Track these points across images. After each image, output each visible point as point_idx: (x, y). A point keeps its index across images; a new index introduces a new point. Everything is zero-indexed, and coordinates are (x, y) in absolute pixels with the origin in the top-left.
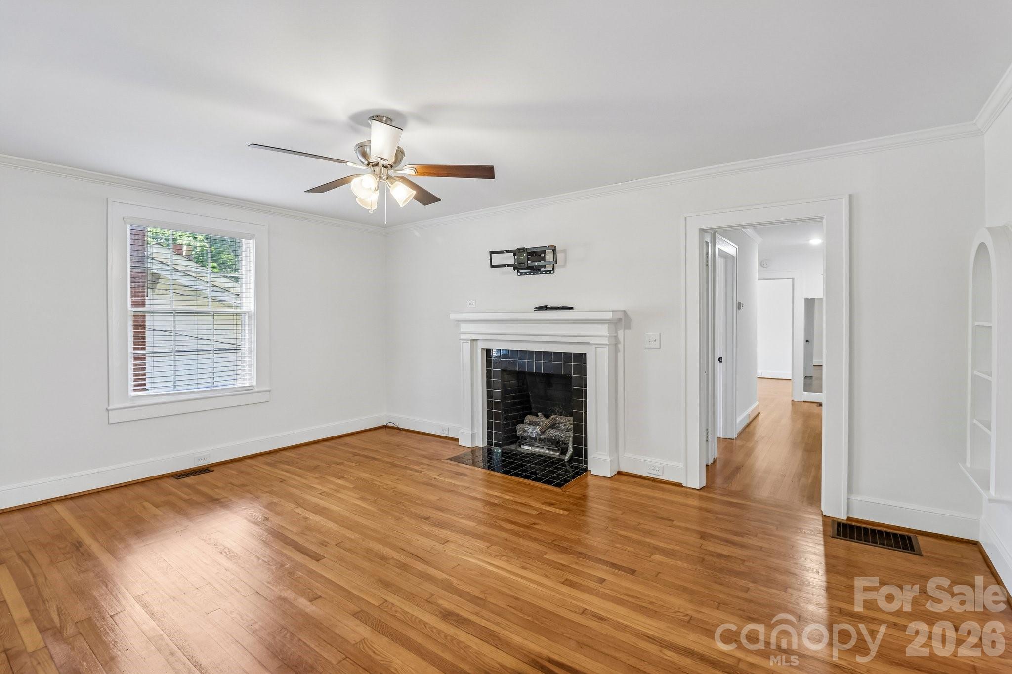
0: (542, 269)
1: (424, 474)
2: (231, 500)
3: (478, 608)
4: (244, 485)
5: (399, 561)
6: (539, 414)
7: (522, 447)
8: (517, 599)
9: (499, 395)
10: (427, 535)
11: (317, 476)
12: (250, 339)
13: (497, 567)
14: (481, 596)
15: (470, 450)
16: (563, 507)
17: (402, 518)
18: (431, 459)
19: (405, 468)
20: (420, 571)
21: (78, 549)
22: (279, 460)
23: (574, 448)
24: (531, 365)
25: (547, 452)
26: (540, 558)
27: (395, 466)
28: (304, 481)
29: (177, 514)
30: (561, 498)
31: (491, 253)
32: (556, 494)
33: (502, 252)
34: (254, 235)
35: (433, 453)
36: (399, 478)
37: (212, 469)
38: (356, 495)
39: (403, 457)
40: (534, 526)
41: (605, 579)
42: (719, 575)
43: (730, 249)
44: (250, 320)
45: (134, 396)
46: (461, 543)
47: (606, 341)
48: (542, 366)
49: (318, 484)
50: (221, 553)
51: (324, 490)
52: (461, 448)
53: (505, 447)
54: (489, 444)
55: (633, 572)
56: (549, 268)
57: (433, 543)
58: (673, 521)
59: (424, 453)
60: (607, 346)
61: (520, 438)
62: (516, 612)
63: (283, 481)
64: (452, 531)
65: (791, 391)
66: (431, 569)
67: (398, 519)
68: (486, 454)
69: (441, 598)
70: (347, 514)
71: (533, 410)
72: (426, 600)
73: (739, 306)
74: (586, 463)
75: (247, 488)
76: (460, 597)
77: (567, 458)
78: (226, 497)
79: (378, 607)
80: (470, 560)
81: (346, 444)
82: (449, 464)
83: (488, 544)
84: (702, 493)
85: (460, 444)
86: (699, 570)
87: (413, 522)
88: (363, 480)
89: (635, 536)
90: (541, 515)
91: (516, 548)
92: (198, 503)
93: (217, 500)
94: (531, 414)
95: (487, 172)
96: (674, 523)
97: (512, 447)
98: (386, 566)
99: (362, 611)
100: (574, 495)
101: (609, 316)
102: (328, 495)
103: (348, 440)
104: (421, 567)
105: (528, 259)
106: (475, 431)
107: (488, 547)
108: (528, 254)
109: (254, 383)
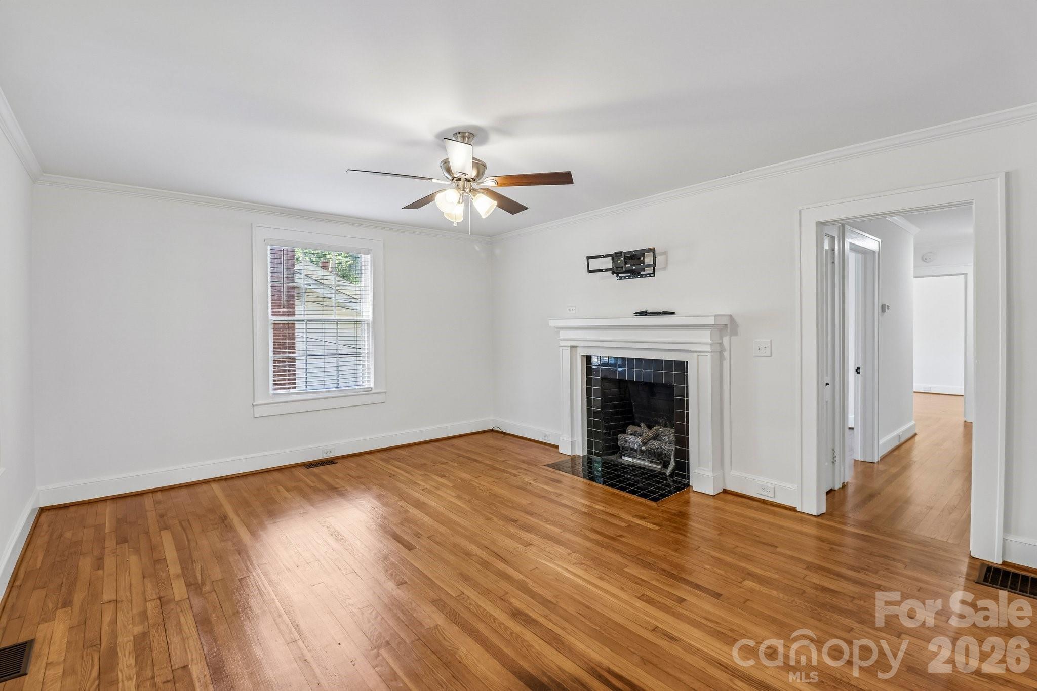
0: (642, 273)
1: (520, 478)
2: (347, 490)
3: (548, 611)
4: (358, 477)
5: (482, 558)
6: (642, 424)
7: (623, 457)
8: (588, 608)
9: (599, 403)
10: (512, 536)
11: (422, 473)
12: (368, 344)
13: (575, 574)
14: (552, 600)
15: (570, 457)
16: (655, 522)
17: (492, 518)
18: (529, 463)
19: (503, 471)
20: (499, 570)
21: (223, 521)
22: (393, 457)
23: (676, 462)
24: (630, 373)
25: (649, 464)
26: (620, 571)
27: (494, 468)
28: (410, 477)
29: (302, 498)
30: (654, 513)
31: (589, 258)
32: (650, 508)
33: (599, 257)
34: (371, 250)
35: (533, 459)
36: (496, 480)
37: (336, 461)
38: (452, 493)
39: (503, 461)
40: (620, 539)
41: (685, 600)
42: (820, 610)
43: (871, 243)
44: (368, 328)
45: (274, 394)
46: (543, 547)
47: (708, 348)
48: (643, 374)
49: (422, 480)
50: (332, 535)
51: (427, 486)
52: (562, 456)
53: (605, 457)
54: (590, 452)
55: (718, 596)
56: (649, 271)
57: (517, 545)
58: (776, 547)
59: (523, 458)
60: (710, 354)
61: (621, 449)
62: (584, 620)
63: (392, 476)
64: (537, 535)
65: (963, 410)
66: (509, 568)
67: (488, 519)
68: (586, 463)
69: (514, 597)
70: (442, 510)
71: (636, 420)
72: (500, 598)
73: (884, 308)
74: (688, 479)
75: (362, 480)
76: (532, 598)
77: (668, 471)
78: (344, 487)
79: (455, 598)
80: (549, 565)
81: (453, 446)
82: (546, 470)
83: (570, 551)
84: (820, 520)
85: (561, 451)
86: (796, 603)
87: (501, 523)
88: (463, 480)
89: (729, 559)
90: (630, 527)
91: (596, 558)
92: (320, 490)
93: (336, 488)
94: (634, 424)
95: (565, 178)
96: (778, 549)
97: (613, 457)
98: (469, 561)
99: (441, 600)
100: (670, 510)
101: (711, 321)
102: (429, 491)
103: (455, 442)
104: (501, 566)
105: (626, 263)
106: (575, 439)
107: (569, 554)
108: (625, 257)
109: (372, 385)
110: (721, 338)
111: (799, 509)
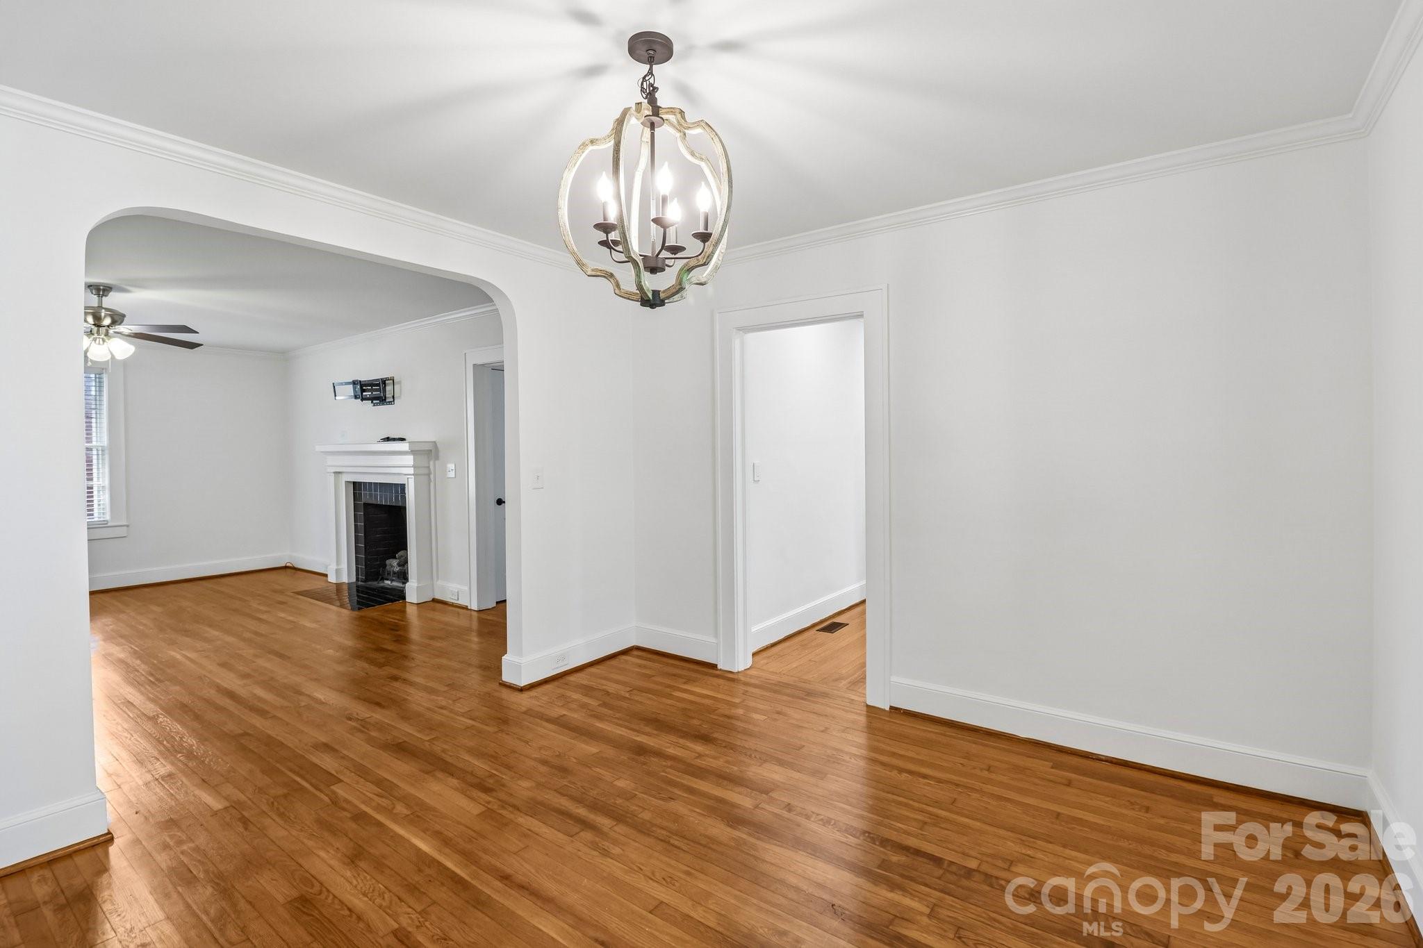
0: (386, 401)
7: (385, 582)
9: (363, 529)
15: (337, 586)
24: (381, 497)
31: (334, 384)
33: (342, 384)
47: (412, 471)
48: (388, 498)
54: (357, 578)
56: (390, 398)
60: (413, 477)
74: (405, 591)
85: (329, 579)
97: (376, 583)
106: (342, 566)
108: (362, 386)
109: (108, 517)
110: (429, 464)
111: (469, 608)
